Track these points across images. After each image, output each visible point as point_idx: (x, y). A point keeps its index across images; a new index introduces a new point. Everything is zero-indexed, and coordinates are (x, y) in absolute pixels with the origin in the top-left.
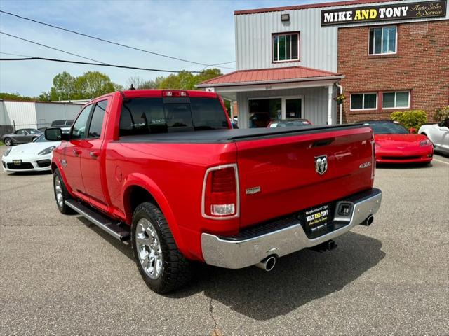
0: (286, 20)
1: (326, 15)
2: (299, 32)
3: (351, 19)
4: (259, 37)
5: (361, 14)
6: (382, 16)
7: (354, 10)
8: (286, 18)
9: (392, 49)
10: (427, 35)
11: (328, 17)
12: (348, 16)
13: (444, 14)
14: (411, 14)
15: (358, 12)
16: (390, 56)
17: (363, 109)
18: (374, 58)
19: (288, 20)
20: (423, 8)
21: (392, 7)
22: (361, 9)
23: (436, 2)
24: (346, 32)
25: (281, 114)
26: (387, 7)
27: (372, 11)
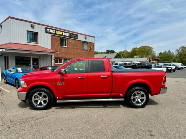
1: (47, 29)
2: (38, 33)
6: (63, 34)
7: (56, 30)
8: (33, 26)
9: (66, 46)
10: (74, 43)
11: (48, 30)
12: (54, 32)
13: (77, 38)
14: (70, 36)
15: (57, 31)
16: (64, 47)
17: (59, 63)
18: (61, 47)
19: (34, 27)
20: (73, 35)
21: (66, 32)
22: (58, 31)
23: (75, 35)
24: (54, 37)
25: (30, 63)
26: (64, 32)
27: (61, 32)
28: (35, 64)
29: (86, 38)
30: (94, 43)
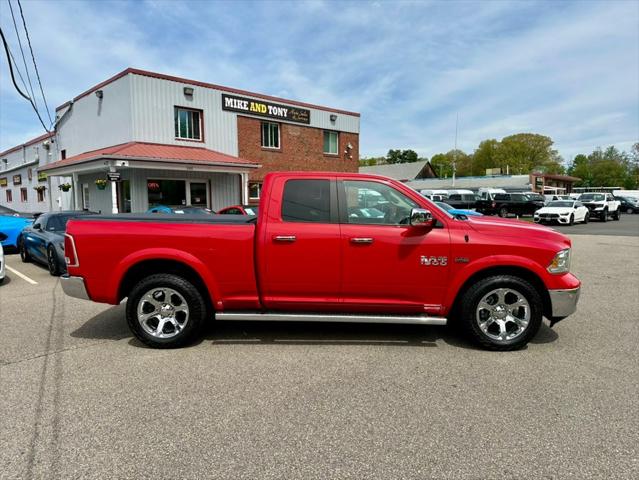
0: (188, 94)
1: (227, 99)
2: (202, 111)
3: (247, 109)
4: (159, 106)
5: (255, 106)
6: (270, 113)
7: (250, 101)
8: (190, 92)
9: (276, 145)
10: (300, 137)
11: (229, 102)
12: (245, 106)
13: (309, 122)
14: (290, 117)
15: (252, 104)
16: (273, 151)
18: (263, 150)
19: (191, 95)
20: (297, 113)
21: (277, 106)
22: (255, 101)
23: (304, 110)
24: (244, 119)
25: (184, 198)
26: (273, 105)
27: (263, 106)
28: (198, 200)
29: (333, 119)
30: (358, 134)
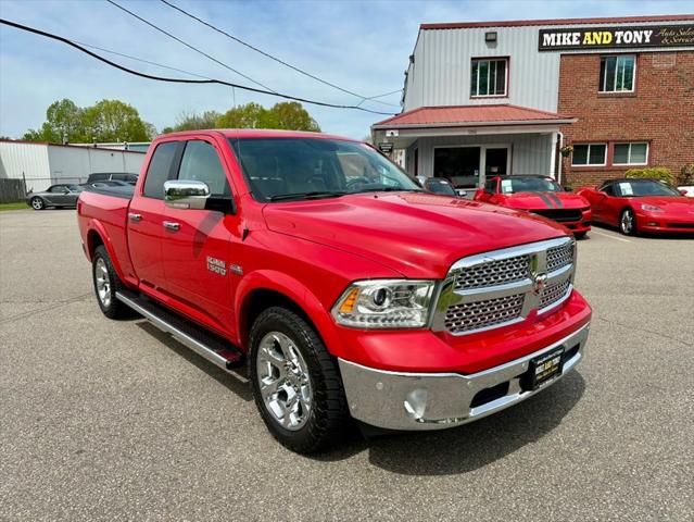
0: (491, 40)
1: (546, 36)
2: (508, 58)
3: (578, 43)
4: (454, 62)
5: (592, 36)
6: (619, 41)
7: (583, 31)
8: (492, 37)
9: (629, 87)
10: (674, 69)
11: (549, 39)
12: (575, 39)
14: (656, 41)
15: (588, 34)
17: (588, 165)
19: (495, 40)
20: (671, 34)
21: (632, 29)
22: (592, 30)
23: (687, 26)
24: (572, 59)
25: (478, 169)
26: (625, 29)
27: (606, 34)
28: (495, 170)
